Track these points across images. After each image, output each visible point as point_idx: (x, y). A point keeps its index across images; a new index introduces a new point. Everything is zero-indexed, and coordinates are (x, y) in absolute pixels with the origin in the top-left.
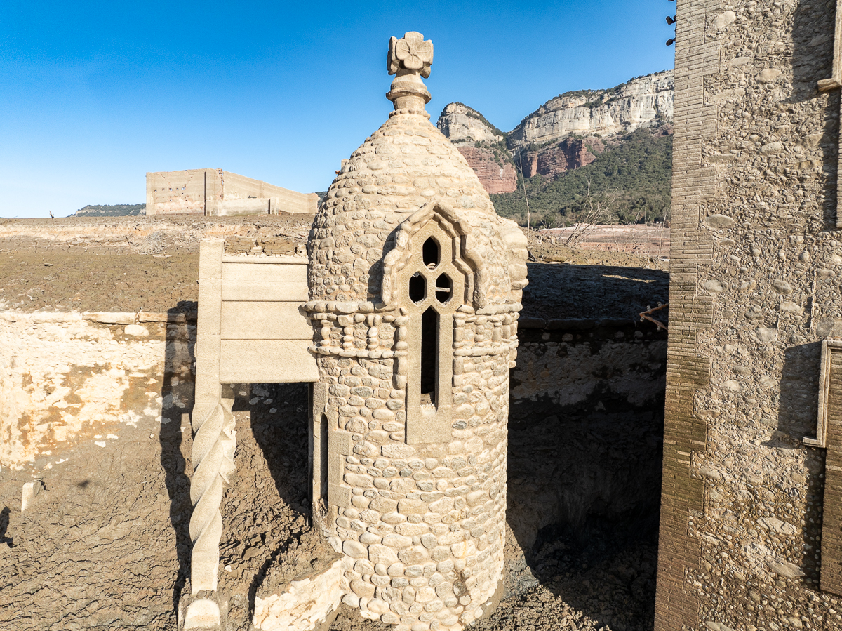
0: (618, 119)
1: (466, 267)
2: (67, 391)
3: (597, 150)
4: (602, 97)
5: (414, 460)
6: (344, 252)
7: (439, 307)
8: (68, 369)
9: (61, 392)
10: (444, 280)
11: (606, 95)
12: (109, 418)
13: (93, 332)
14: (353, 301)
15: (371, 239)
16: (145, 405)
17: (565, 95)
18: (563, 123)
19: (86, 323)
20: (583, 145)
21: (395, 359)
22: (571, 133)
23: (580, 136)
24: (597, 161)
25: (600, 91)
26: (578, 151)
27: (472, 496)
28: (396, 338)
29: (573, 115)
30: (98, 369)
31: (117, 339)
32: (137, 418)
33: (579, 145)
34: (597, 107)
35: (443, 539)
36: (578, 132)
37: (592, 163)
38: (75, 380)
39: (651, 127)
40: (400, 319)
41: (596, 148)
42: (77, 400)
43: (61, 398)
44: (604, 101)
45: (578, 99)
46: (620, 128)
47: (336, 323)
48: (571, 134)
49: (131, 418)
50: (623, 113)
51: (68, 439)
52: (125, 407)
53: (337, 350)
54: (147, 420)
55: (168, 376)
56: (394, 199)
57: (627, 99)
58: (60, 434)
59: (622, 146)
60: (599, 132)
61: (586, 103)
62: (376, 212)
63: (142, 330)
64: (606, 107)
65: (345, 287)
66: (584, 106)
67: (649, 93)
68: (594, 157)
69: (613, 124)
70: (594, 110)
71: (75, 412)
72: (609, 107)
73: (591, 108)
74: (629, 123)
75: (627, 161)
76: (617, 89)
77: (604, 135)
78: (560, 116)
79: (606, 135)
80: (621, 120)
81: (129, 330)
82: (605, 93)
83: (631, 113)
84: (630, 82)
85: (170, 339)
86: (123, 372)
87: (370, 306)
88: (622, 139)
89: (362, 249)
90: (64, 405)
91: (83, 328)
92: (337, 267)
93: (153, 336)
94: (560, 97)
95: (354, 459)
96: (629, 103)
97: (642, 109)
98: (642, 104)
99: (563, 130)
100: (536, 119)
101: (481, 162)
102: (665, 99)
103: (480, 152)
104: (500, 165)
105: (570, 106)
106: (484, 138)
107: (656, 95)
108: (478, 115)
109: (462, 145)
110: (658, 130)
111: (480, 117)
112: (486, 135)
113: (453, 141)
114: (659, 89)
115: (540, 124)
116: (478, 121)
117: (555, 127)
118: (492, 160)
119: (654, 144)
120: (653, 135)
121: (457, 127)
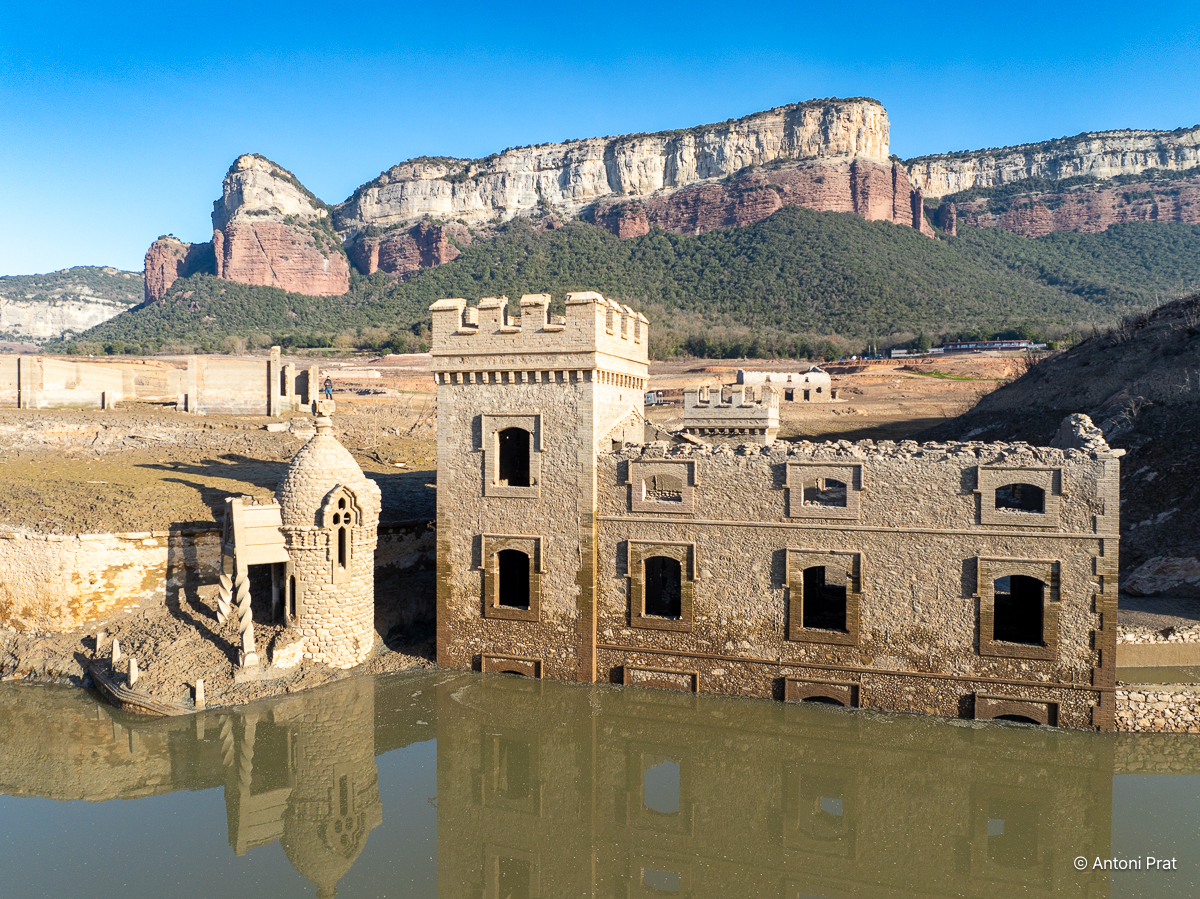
0: (489, 202)
1: (356, 509)
2: (105, 581)
3: (461, 242)
4: (467, 170)
5: (336, 591)
6: (302, 504)
7: (345, 526)
8: (106, 568)
9: (101, 582)
10: (347, 515)
11: (473, 167)
12: (134, 595)
13: (121, 545)
14: (308, 526)
15: (315, 499)
16: (156, 586)
17: (417, 160)
18: (415, 200)
19: (117, 540)
20: (443, 235)
21: (328, 549)
22: (427, 215)
23: (438, 221)
24: (462, 258)
25: (465, 160)
26: (437, 242)
27: (360, 605)
28: (328, 540)
29: (429, 190)
30: (125, 567)
31: (137, 548)
32: (152, 594)
33: (438, 233)
34: (461, 182)
35: (348, 624)
36: (436, 214)
37: (455, 260)
38: (110, 574)
39: (530, 216)
40: (330, 533)
41: (460, 239)
42: (112, 586)
43: (101, 585)
44: (471, 175)
45: (435, 169)
46: (493, 214)
47: (300, 535)
48: (426, 217)
49: (148, 594)
50: (496, 194)
51: (107, 610)
52: (144, 587)
53: (300, 547)
54: (158, 594)
55: (170, 568)
56: (324, 482)
57: (501, 176)
58: (101, 608)
59: (495, 239)
60: (464, 217)
61: (447, 176)
62: (316, 487)
63: (154, 542)
64: (473, 183)
65: (304, 520)
66: (444, 179)
67: (529, 170)
68: (458, 252)
69: (483, 208)
70: (457, 185)
71: (111, 593)
72: (477, 184)
73: (453, 182)
74: (503, 209)
75: (501, 261)
76: (488, 160)
77: (472, 223)
78: (410, 190)
79: (474, 222)
80: (493, 204)
81: (145, 542)
82: (474, 164)
83: (506, 195)
84: (504, 153)
85: (171, 546)
86: (142, 568)
87: (316, 528)
88: (495, 230)
89: (311, 504)
90: (103, 589)
91: (116, 543)
92: (299, 512)
93: (161, 545)
94: (410, 163)
95: (308, 593)
96: (503, 181)
97: (520, 191)
98: (520, 185)
99: (415, 210)
100: (376, 190)
101: (295, 247)
102: (550, 181)
103: (293, 233)
104: (324, 253)
105: (424, 177)
106: (298, 212)
107: (537, 173)
108: (289, 176)
109: (263, 219)
110: (541, 222)
111: (292, 179)
112: (301, 206)
113: (248, 213)
114: (542, 166)
115: (383, 199)
116: (290, 185)
117: (404, 205)
118: (311, 246)
119: (536, 240)
120: (534, 227)
121: (256, 190)
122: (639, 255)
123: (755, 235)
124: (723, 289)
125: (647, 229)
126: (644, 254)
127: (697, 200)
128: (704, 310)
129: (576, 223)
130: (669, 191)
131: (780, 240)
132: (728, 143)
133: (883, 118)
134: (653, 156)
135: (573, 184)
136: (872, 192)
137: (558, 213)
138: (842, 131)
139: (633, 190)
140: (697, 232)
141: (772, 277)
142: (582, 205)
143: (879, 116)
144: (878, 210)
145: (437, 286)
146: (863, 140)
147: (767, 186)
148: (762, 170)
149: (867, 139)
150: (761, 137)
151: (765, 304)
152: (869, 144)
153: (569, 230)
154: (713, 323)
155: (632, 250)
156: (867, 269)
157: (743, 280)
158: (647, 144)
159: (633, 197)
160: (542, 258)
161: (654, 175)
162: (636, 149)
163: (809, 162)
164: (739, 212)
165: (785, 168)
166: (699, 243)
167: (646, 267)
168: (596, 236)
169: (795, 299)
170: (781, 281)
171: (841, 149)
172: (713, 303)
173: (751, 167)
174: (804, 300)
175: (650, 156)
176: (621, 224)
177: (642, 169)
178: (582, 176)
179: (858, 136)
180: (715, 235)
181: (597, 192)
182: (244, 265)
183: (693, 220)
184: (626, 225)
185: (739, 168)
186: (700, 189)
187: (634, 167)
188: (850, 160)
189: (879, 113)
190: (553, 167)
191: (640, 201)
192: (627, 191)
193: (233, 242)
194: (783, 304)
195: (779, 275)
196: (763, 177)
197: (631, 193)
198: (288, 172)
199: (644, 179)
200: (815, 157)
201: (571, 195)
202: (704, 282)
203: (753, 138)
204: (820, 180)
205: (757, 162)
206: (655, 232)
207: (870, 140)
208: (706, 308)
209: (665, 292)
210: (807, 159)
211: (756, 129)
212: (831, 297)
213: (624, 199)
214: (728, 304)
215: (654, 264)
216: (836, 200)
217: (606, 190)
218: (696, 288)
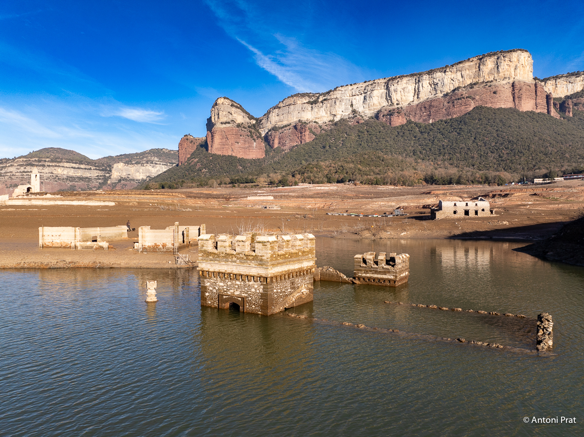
0: (329, 112)
3: (316, 132)
4: (318, 98)
11: (321, 96)
17: (295, 95)
18: (294, 114)
20: (307, 129)
22: (300, 120)
23: (305, 123)
24: (316, 139)
25: (317, 94)
26: (304, 132)
29: (301, 108)
33: (305, 128)
34: (315, 104)
36: (304, 119)
37: (313, 140)
39: (349, 118)
41: (315, 130)
44: (320, 100)
45: (304, 99)
46: (330, 118)
50: (332, 108)
57: (334, 100)
59: (331, 130)
60: (317, 120)
61: (309, 101)
64: (321, 104)
66: (307, 103)
67: (347, 96)
68: (314, 136)
69: (326, 115)
70: (314, 105)
72: (323, 105)
73: (312, 104)
74: (335, 115)
75: (334, 140)
76: (328, 93)
77: (320, 123)
78: (292, 109)
79: (322, 122)
83: (336, 109)
84: (335, 89)
88: (331, 125)
94: (292, 97)
96: (335, 102)
97: (343, 106)
98: (343, 104)
99: (295, 118)
100: (277, 110)
101: (241, 137)
102: (357, 101)
103: (241, 131)
104: (254, 140)
105: (298, 103)
106: (243, 121)
107: (351, 97)
108: (239, 106)
109: (228, 125)
110: (353, 120)
111: (240, 107)
112: (244, 119)
113: (222, 123)
114: (353, 94)
115: (280, 114)
116: (239, 110)
117: (289, 116)
118: (248, 137)
119: (351, 129)
120: (350, 123)
121: (224, 113)
122: (401, 134)
123: (461, 122)
124: (444, 149)
125: (405, 121)
126: (404, 133)
127: (430, 106)
128: (434, 160)
129: (370, 120)
130: (416, 102)
131: (474, 124)
132: (446, 77)
133: (530, 59)
134: (408, 85)
135: (368, 101)
136: (524, 97)
137: (361, 116)
138: (507, 67)
139: (398, 103)
140: (431, 121)
141: (470, 142)
142: (373, 111)
143: (527, 58)
144: (527, 105)
145: (304, 153)
146: (518, 71)
147: (466, 97)
148: (464, 89)
149: (520, 70)
150: (463, 73)
151: (466, 156)
152: (522, 73)
153: (367, 123)
154: (439, 166)
155: (398, 132)
156: (521, 137)
157: (455, 144)
158: (405, 80)
159: (398, 106)
160: (353, 138)
161: (409, 95)
162: (399, 83)
163: (489, 84)
164: (452, 110)
165: (476, 88)
166: (432, 127)
167: (405, 140)
168: (380, 126)
169: (482, 153)
170: (475, 145)
171: (506, 76)
172: (439, 156)
173: (459, 88)
174: (487, 153)
175: (406, 86)
176: (392, 119)
177: (402, 92)
178: (373, 98)
179: (515, 69)
180: (440, 123)
181: (380, 105)
182: (219, 146)
183: (429, 116)
184: (395, 120)
185: (452, 89)
186: (432, 101)
187: (399, 92)
188: (511, 81)
189: (527, 56)
190: (359, 94)
191: (401, 108)
192: (395, 104)
193: (215, 136)
194: (476, 156)
195: (474, 142)
196: (464, 92)
197: (397, 104)
198: (239, 104)
199: (404, 97)
200: (492, 81)
201: (367, 107)
202: (434, 146)
203: (459, 74)
204: (495, 93)
205: (461, 85)
206: (409, 122)
207: (522, 70)
208: (435, 159)
209: (414, 153)
210: (488, 82)
211: (460, 69)
212: (501, 151)
213: (393, 107)
214: (447, 157)
215: (409, 138)
216: (504, 102)
217: (385, 103)
218: (430, 149)
